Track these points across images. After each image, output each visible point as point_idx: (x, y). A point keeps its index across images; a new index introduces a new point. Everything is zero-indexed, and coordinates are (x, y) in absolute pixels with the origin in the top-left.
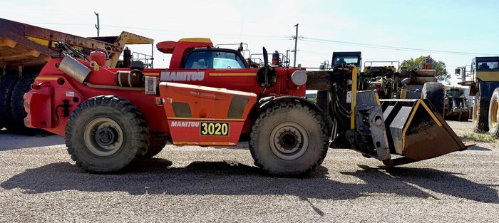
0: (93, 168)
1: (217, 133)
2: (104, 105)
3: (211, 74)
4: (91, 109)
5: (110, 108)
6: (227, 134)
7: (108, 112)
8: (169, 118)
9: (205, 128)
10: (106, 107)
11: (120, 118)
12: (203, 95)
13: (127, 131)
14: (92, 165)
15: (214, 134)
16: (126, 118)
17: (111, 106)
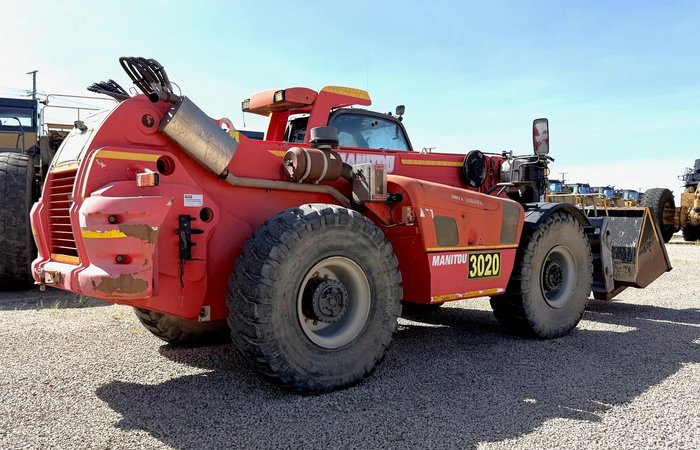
0: (319, 380)
1: (488, 273)
2: (340, 228)
3: (404, 161)
4: (315, 239)
5: (351, 234)
6: (498, 274)
7: (347, 243)
8: (429, 249)
9: (474, 265)
10: (343, 233)
11: (367, 254)
12: (468, 201)
13: (378, 282)
14: (316, 374)
15: (483, 275)
16: (377, 254)
17: (352, 230)
